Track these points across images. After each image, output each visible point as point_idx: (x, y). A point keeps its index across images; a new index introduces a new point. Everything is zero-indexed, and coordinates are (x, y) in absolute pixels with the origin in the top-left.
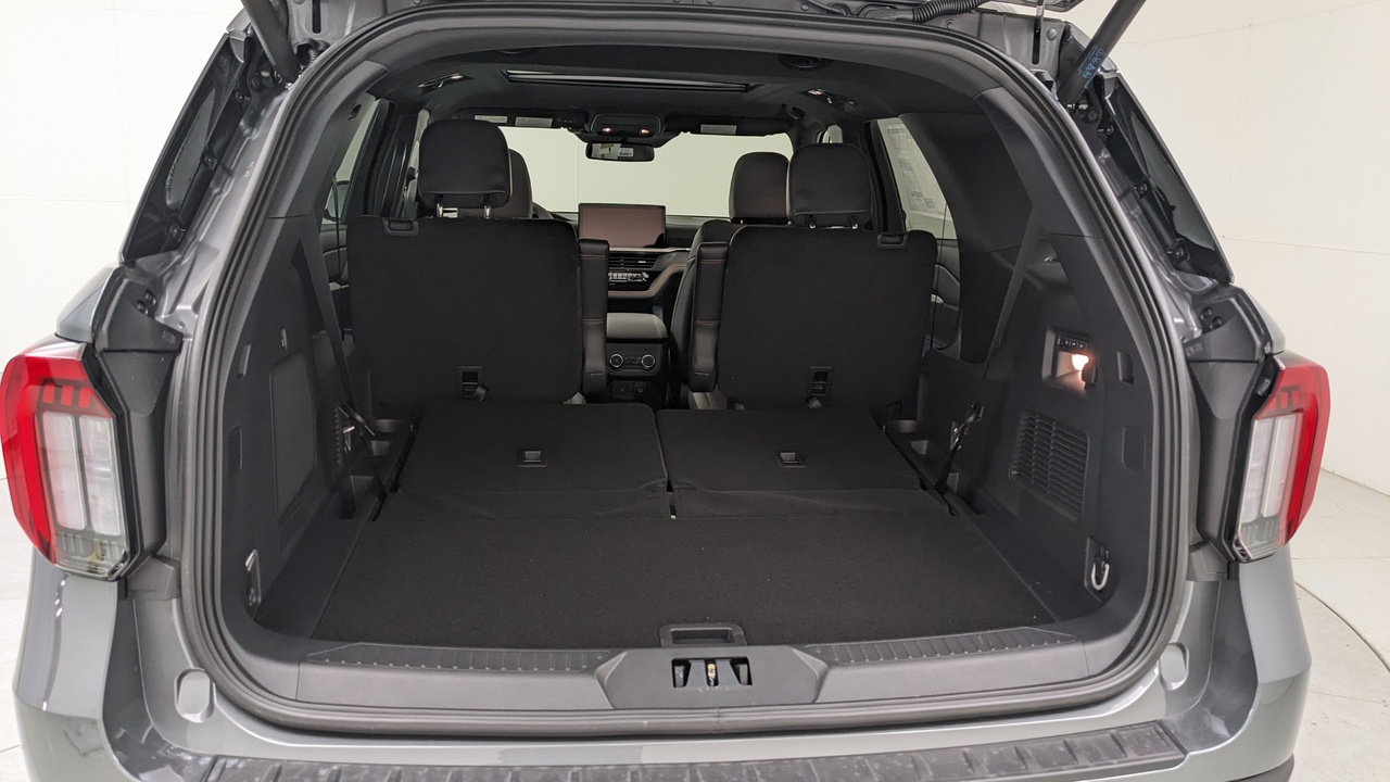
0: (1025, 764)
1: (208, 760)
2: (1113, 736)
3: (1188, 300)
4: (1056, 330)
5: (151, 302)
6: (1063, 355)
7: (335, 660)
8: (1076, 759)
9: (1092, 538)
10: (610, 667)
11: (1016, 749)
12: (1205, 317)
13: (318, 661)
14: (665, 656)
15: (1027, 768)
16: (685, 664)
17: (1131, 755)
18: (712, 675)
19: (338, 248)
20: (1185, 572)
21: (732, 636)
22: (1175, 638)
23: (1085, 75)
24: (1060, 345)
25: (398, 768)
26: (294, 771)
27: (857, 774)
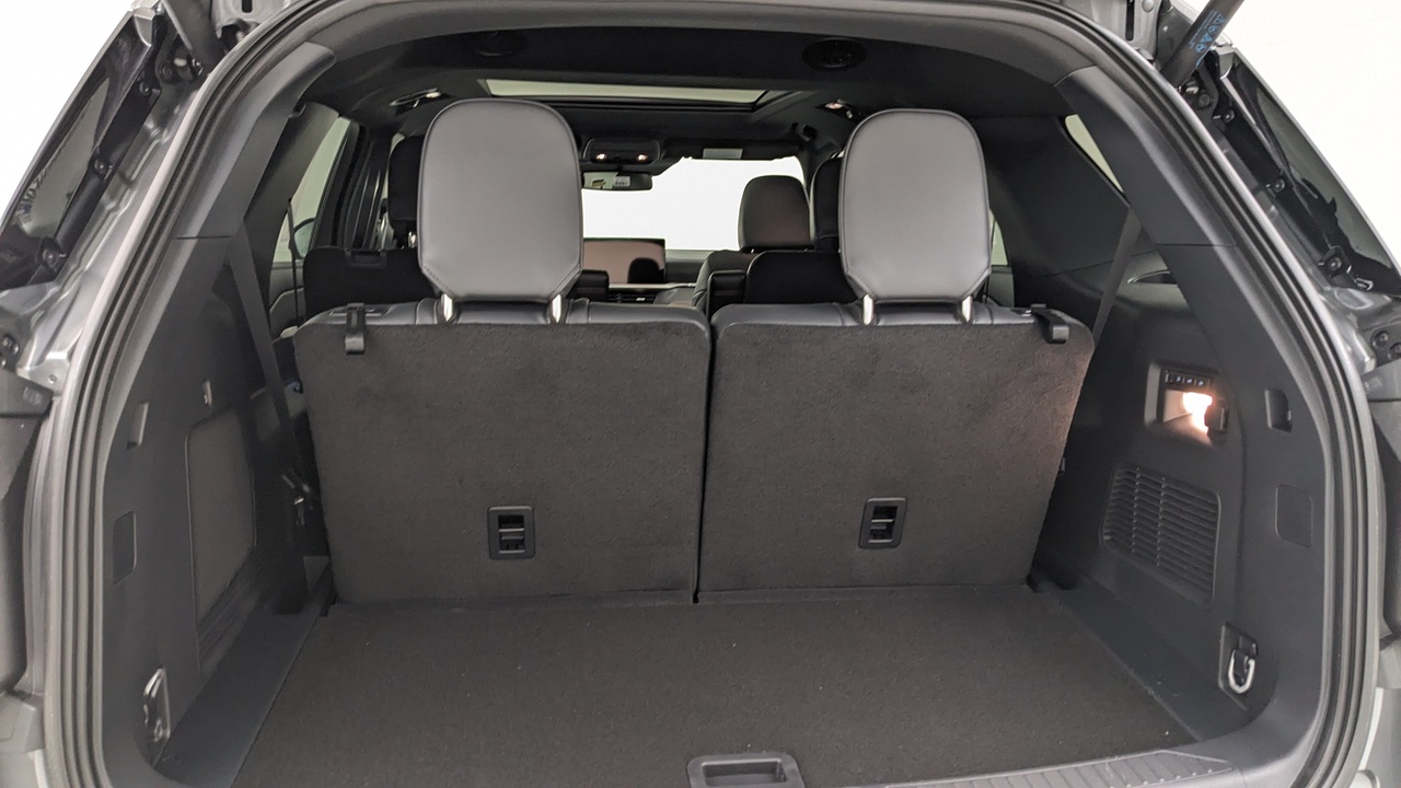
3: (1352, 325)
4: (1165, 365)
5: (12, 349)
6: (1171, 395)
9: (1228, 625)
12: (1378, 343)
19: (296, 288)
20: (1375, 678)
21: (782, 770)
22: (1363, 766)
23: (1197, 48)
24: (1169, 383)
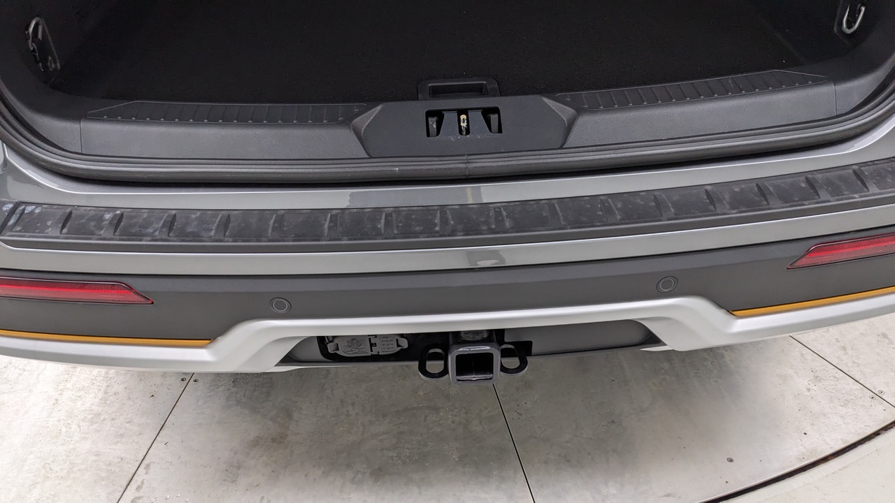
0: (766, 200)
1: (11, 206)
2: (855, 172)
7: (112, 117)
8: (818, 195)
10: (365, 120)
11: (757, 185)
13: (97, 118)
14: (419, 108)
15: (768, 204)
16: (439, 115)
17: (873, 189)
18: (464, 125)
21: (486, 90)
25: (174, 212)
26: (82, 217)
27: (600, 213)
